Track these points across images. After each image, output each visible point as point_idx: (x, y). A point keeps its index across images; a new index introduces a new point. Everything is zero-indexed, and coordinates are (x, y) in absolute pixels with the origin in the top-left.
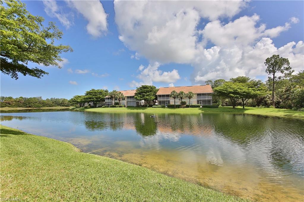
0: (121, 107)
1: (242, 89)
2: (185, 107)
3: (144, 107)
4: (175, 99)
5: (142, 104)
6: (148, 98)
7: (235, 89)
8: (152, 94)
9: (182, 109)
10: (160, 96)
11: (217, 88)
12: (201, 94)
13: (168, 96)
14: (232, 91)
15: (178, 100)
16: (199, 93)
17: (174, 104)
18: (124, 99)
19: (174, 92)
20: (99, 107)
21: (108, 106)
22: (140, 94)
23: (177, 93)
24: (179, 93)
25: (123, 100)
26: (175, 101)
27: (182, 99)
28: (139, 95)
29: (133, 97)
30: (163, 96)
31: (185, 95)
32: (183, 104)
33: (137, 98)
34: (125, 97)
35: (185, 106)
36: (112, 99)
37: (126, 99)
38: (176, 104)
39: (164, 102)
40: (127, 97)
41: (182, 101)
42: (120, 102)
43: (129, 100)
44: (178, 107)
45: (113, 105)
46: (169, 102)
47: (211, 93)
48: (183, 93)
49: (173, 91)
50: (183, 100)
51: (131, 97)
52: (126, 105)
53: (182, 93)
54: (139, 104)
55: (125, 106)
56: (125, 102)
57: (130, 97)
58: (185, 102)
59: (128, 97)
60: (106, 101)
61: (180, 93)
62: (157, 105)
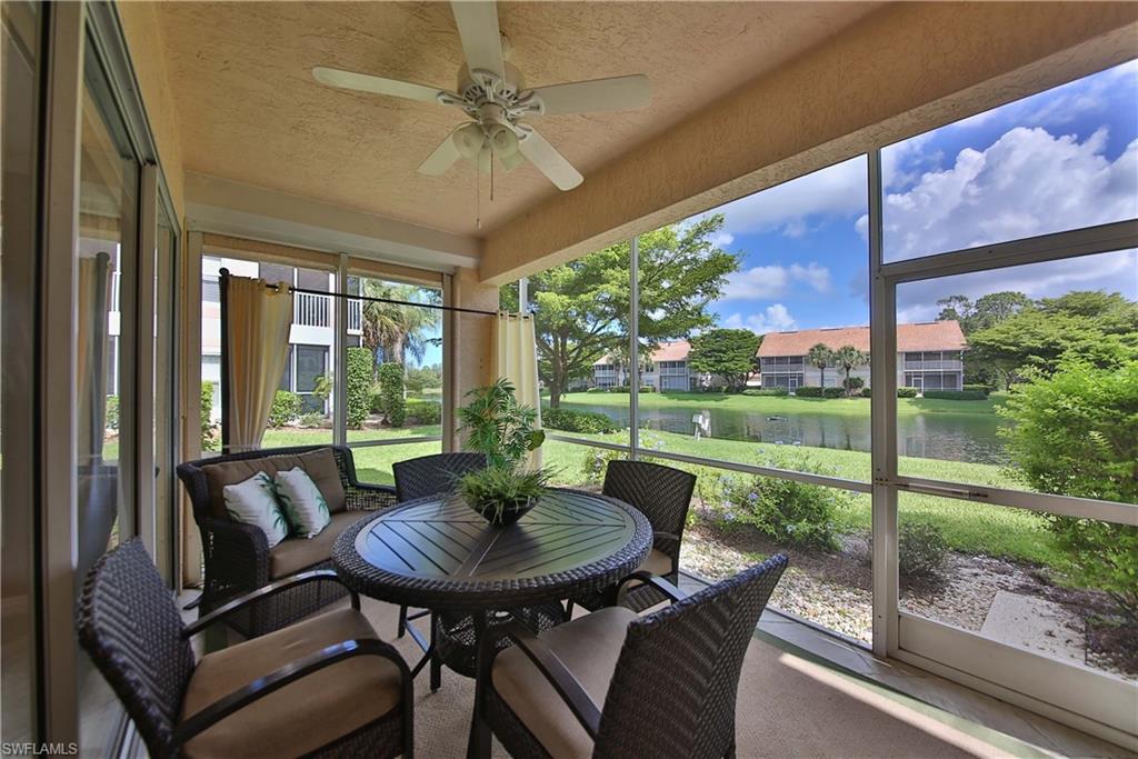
0: (646, 392)
1: (1077, 340)
2: (860, 396)
3: (713, 391)
4: (823, 368)
5: (704, 383)
6: (733, 366)
7: (1051, 339)
8: (745, 355)
9: (848, 401)
10: (769, 360)
11: (983, 336)
12: (920, 353)
13: (797, 360)
14: (1038, 344)
15: (836, 374)
16: (913, 350)
17: (819, 386)
18: (652, 370)
19: (820, 347)
20: (575, 390)
21: (605, 387)
22: (707, 357)
23: (830, 352)
24: (839, 353)
25: (647, 370)
26: (822, 376)
27: (848, 369)
28: (704, 360)
29: (681, 363)
30: (781, 360)
31: (859, 356)
32: (851, 387)
33: (698, 367)
34: (656, 363)
35: (860, 391)
36: (618, 370)
37: (657, 369)
38: (827, 385)
39: (783, 380)
40: (661, 363)
41: (851, 376)
42: (642, 377)
43: (668, 371)
44: (835, 394)
45: (621, 384)
46: (801, 379)
47: (959, 352)
48: (853, 349)
49: (817, 347)
50: (853, 374)
51: (673, 364)
52: (658, 388)
53: (848, 351)
54: (698, 384)
55: (654, 390)
56: (655, 377)
57: (670, 362)
58: (858, 379)
59: (665, 363)
60: (599, 374)
61: (843, 352)
62: (759, 388)
